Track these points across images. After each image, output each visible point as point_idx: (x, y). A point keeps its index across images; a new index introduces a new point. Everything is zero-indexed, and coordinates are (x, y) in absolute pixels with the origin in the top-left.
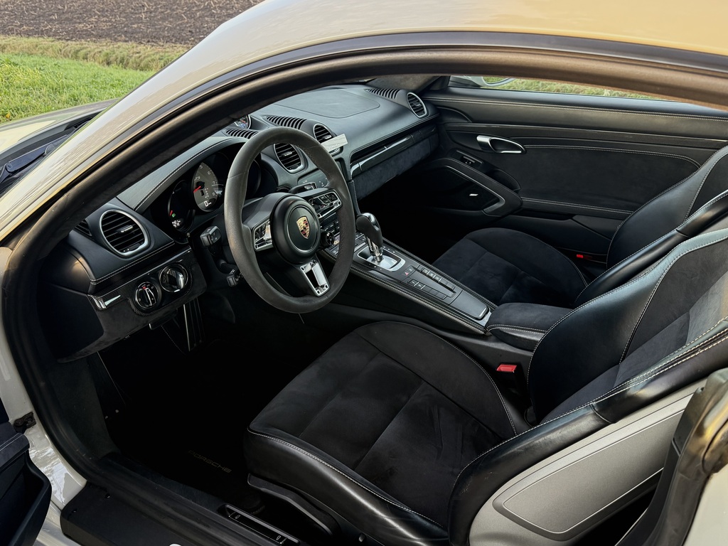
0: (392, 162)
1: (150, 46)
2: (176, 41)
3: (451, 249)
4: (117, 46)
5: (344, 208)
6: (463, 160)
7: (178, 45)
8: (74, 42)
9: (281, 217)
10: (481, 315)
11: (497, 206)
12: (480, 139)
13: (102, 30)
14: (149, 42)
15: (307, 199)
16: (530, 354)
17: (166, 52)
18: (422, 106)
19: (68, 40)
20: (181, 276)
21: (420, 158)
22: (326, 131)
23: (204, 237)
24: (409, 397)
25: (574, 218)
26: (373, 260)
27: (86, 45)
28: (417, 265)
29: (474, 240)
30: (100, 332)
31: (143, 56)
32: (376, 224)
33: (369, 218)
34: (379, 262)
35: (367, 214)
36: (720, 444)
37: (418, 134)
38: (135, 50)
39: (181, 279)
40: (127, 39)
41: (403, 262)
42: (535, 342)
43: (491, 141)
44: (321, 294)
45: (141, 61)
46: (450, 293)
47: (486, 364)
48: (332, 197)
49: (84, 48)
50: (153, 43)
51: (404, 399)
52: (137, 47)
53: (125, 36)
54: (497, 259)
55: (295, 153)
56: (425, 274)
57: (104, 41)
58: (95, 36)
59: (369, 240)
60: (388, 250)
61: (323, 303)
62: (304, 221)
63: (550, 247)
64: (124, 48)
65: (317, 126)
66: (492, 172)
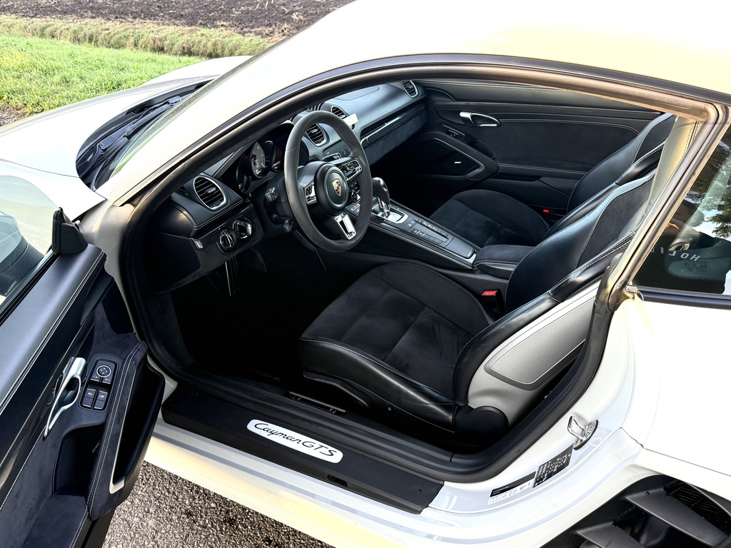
0: (392, 136)
1: (118, 23)
2: (145, 17)
3: (441, 208)
4: (84, 22)
5: (363, 173)
6: (449, 133)
7: (148, 21)
8: (39, 19)
9: (321, 179)
10: (469, 255)
11: (477, 171)
12: (463, 114)
13: (67, 5)
14: (117, 18)
15: (337, 165)
16: (507, 282)
17: (135, 29)
18: (414, 88)
19: (32, 17)
20: (249, 225)
21: (413, 132)
22: (341, 111)
23: (268, 195)
24: (416, 318)
25: (541, 179)
26: (383, 215)
27: (52, 23)
28: (417, 219)
29: (460, 200)
30: (198, 266)
31: (112, 33)
32: (384, 186)
33: (379, 181)
34: (387, 217)
35: (377, 179)
36: (616, 291)
37: (411, 112)
38: (104, 27)
39: (249, 228)
40: (94, 15)
41: (406, 217)
42: (511, 271)
43: (472, 116)
44: (350, 238)
45: (111, 38)
46: (445, 239)
47: (474, 291)
48: (355, 164)
49: (50, 26)
50: (121, 20)
51: (413, 319)
52: (105, 23)
53: (92, 12)
54: (479, 215)
55: (319, 130)
56: (424, 226)
57: (70, 18)
58: (60, 13)
59: (379, 199)
60: (394, 208)
61: (352, 244)
62: (337, 181)
63: (521, 204)
64: (91, 25)
65: (334, 108)
66: (472, 143)
